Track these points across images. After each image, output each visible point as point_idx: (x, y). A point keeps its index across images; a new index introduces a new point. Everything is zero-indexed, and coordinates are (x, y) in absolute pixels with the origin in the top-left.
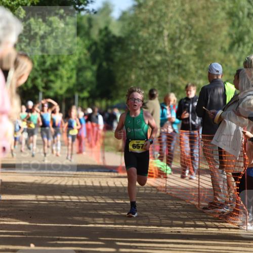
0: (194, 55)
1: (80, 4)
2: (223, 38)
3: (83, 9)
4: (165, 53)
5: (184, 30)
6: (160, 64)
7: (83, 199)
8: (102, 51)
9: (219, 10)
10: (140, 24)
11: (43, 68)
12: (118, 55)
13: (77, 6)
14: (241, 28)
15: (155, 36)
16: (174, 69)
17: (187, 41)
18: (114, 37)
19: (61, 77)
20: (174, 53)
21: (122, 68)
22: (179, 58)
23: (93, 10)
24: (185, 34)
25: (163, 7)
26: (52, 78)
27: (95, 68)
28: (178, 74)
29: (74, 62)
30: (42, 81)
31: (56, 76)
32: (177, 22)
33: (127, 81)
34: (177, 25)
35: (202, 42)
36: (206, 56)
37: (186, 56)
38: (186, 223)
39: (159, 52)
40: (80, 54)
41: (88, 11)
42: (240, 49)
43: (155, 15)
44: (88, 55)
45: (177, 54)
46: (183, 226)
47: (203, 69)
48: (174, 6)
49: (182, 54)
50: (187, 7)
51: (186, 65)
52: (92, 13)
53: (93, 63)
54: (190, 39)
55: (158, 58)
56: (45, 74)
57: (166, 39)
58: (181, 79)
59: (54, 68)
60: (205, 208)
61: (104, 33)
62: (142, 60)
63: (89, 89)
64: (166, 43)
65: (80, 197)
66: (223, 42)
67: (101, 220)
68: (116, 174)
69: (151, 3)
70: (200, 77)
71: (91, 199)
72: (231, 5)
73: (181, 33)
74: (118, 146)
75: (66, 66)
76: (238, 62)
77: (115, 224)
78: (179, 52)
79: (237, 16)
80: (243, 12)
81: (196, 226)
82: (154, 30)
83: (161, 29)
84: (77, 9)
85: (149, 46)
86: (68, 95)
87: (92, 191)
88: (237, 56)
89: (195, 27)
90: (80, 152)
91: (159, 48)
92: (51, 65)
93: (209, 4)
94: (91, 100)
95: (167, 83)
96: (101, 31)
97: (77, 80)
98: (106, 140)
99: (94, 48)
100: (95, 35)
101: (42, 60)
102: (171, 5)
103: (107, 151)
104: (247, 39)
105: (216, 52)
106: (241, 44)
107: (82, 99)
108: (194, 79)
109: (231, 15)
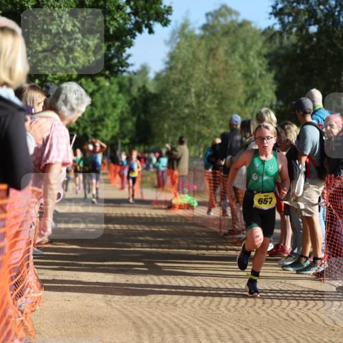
0: (216, 109)
1: (122, 66)
2: (239, 94)
3: (125, 71)
4: (192, 107)
5: (207, 88)
6: (188, 116)
7: (125, 227)
8: (141, 105)
9: (236, 71)
10: (171, 83)
11: (92, 119)
12: (154, 108)
13: (120, 68)
14: (254, 87)
15: (184, 92)
16: (199, 120)
17: (210, 97)
18: (150, 94)
19: (107, 127)
20: (200, 107)
21: (157, 119)
22: (204, 111)
23: (133, 72)
24: (209, 92)
25: (190, 69)
26: (99, 127)
27: (134, 119)
28: (203, 124)
29: (117, 115)
30: (91, 130)
31: (103, 126)
32: (202, 81)
33: (161, 130)
34: (201, 84)
35: (223, 98)
36: (226, 109)
37: (210, 109)
38: (210, 247)
39: (187, 106)
40: (122, 107)
41: (129, 72)
42: (254, 104)
43: (184, 76)
44: (129, 108)
45: (202, 108)
46: (207, 249)
47: (223, 120)
48: (200, 69)
49: (206, 108)
50: (210, 69)
51: (209, 116)
52: (133, 74)
53: (133, 115)
54: (213, 95)
55: (187, 111)
56: (93, 124)
57: (193, 95)
58: (206, 128)
59: (101, 120)
60: (225, 234)
61: (142, 90)
62: (173, 112)
63: (129, 136)
64: (193, 99)
65: (122, 226)
66: (240, 98)
67: (139, 245)
68: (152, 206)
69: (180, 66)
70: (221, 127)
71: (131, 227)
72: (246, 68)
73: (205, 90)
74: (154, 183)
75: (111, 118)
76: (252, 114)
77: (151, 248)
78: (203, 105)
79: (251, 77)
80: (256, 73)
81: (217, 249)
82: (183, 89)
83: (189, 87)
84: (119, 70)
85: (179, 101)
86: (113, 142)
87: (132, 220)
88: (251, 109)
89: (217, 86)
90: (122, 188)
91: (187, 102)
92: (98, 117)
93: (228, 67)
94: (131, 146)
95: (194, 131)
96: (139, 89)
97: (120, 129)
98: (144, 179)
99: (134, 103)
100: (135, 92)
101: (91, 113)
102: (197, 67)
103: (145, 187)
104: (259, 95)
105: (234, 106)
106: (254, 99)
107: (123, 145)
108: (215, 128)
109: (246, 75)
